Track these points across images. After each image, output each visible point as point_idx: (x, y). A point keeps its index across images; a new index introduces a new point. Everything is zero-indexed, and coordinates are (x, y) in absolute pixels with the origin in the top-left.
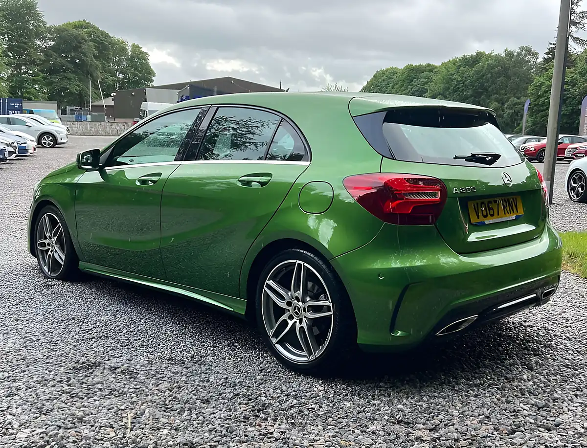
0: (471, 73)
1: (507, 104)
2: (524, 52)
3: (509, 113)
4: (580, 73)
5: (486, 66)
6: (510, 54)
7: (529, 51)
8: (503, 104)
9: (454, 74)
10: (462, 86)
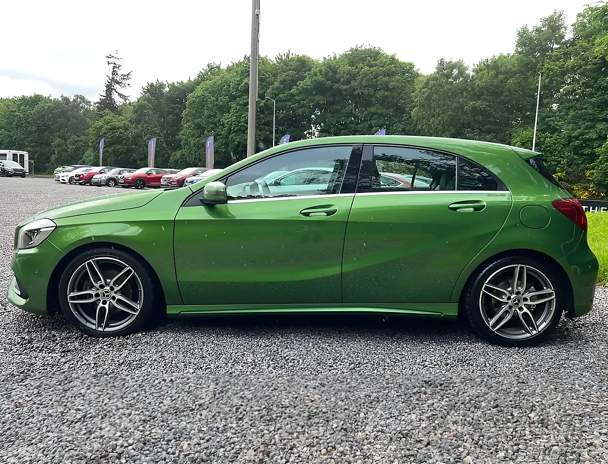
0: (33, 112)
1: (69, 140)
2: (79, 100)
3: (72, 149)
4: (130, 121)
5: (46, 108)
6: (66, 100)
7: (83, 99)
8: (66, 141)
9: (16, 111)
10: (25, 123)
